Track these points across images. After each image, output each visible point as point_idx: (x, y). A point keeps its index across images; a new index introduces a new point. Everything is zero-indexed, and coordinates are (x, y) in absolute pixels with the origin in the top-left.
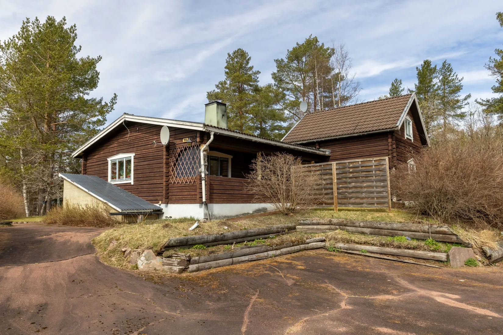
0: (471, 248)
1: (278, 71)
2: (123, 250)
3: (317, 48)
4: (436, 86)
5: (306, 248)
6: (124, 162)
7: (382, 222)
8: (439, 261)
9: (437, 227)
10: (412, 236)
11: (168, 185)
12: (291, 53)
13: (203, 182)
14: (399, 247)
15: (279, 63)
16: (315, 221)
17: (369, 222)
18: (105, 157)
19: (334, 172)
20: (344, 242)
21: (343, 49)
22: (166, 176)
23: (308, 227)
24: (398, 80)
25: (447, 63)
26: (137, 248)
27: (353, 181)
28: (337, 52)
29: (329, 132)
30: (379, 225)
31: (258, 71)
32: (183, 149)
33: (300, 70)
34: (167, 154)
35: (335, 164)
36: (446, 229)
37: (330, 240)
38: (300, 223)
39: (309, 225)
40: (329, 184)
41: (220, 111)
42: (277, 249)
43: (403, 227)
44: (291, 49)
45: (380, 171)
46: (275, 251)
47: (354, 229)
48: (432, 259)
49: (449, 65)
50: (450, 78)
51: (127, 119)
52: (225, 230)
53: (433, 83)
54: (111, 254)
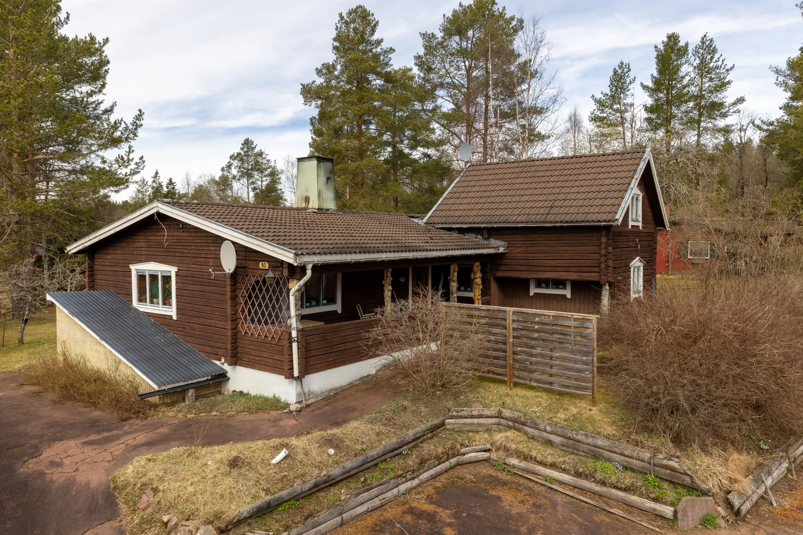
0: (711, 498)
1: (426, 55)
2: (165, 519)
3: (493, 15)
4: (688, 78)
5: (460, 463)
6: (160, 277)
7: (581, 432)
8: (662, 517)
9: (664, 459)
10: (625, 464)
11: (236, 335)
12: (449, 21)
13: (295, 346)
14: (604, 484)
15: (428, 38)
16: (475, 413)
17: (560, 427)
18: (126, 261)
19: (509, 325)
20: (518, 457)
21: (537, 27)
22: (232, 321)
23: (464, 421)
24: (625, 64)
25: (708, 38)
26: (187, 520)
27: (540, 346)
28: (528, 31)
29: (505, 212)
30: (574, 435)
31: (391, 49)
32: (259, 278)
33: (463, 53)
34: (233, 284)
35: (511, 313)
36: (677, 464)
37: (498, 449)
38: (452, 416)
39: (466, 418)
40: (501, 342)
41: (322, 172)
42: (413, 478)
43: (611, 447)
44: (449, 14)
45: (583, 337)
46: (409, 482)
47: (535, 432)
48: (651, 511)
49: (711, 41)
50: (712, 65)
51: (161, 211)
52: (331, 456)
53: (681, 74)
54: (144, 526)
